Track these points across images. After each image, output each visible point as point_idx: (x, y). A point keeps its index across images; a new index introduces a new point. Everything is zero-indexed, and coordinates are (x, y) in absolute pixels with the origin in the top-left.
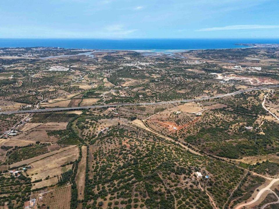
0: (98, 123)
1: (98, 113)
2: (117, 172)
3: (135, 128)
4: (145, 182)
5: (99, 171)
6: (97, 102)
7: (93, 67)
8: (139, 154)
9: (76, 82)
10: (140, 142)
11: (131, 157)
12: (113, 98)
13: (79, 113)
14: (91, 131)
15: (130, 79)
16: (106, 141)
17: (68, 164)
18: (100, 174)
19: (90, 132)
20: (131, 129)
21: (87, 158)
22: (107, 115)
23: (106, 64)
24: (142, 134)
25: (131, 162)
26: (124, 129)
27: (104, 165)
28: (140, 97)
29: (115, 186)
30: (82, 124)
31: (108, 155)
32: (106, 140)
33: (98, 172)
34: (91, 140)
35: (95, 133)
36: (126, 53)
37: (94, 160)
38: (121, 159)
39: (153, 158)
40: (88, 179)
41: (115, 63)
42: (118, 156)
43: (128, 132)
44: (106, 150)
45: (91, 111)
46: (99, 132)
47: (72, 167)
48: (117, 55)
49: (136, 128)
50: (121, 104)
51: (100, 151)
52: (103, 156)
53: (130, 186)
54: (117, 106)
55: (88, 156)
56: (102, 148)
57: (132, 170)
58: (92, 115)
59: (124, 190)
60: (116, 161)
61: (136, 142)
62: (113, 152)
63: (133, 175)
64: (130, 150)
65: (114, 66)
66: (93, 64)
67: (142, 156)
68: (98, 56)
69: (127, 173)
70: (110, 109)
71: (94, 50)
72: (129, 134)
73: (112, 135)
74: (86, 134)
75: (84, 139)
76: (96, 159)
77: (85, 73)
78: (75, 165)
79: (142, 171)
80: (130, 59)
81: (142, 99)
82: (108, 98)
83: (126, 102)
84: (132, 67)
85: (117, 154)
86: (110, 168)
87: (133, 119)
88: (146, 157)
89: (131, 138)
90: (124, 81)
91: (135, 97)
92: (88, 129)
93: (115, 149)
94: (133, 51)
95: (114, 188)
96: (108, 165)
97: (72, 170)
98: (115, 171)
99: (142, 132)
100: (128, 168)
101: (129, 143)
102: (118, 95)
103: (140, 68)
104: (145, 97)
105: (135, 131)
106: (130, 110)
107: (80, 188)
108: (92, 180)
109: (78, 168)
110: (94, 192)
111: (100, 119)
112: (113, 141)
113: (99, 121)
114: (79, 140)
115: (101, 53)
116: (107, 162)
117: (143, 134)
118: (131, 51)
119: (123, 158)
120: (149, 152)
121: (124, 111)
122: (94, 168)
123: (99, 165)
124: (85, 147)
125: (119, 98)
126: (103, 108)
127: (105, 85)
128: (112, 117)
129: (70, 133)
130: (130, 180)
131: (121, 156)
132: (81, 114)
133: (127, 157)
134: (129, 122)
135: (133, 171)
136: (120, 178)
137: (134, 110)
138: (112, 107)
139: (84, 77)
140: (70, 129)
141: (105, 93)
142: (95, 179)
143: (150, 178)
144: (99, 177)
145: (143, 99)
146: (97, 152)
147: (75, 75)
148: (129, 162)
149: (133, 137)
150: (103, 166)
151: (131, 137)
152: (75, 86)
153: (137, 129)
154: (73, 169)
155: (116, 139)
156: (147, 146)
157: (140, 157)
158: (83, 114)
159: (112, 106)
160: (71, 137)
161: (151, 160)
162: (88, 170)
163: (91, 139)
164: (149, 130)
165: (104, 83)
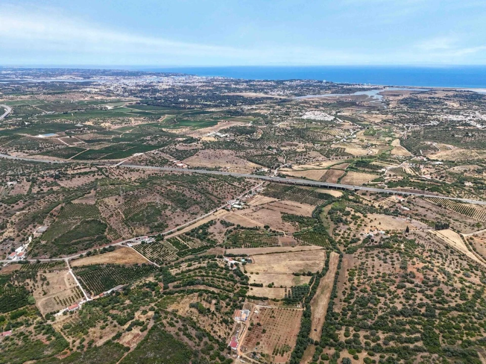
0: (367, 219)
1: (370, 201)
2: (388, 318)
3: (441, 245)
4: (443, 357)
5: (355, 303)
6: (372, 181)
7: (378, 118)
8: (440, 298)
9: (342, 140)
10: (448, 277)
11: (421, 300)
12: (404, 178)
13: (337, 194)
14: (351, 231)
15: (450, 146)
16: (375, 254)
17: (304, 275)
18: (355, 309)
19: (349, 232)
20: (432, 245)
21: (337, 274)
22: (386, 209)
23: (404, 112)
24: (455, 261)
25: (419, 309)
26: (416, 242)
27: (365, 296)
28: (465, 186)
29: (378, 342)
30: (338, 214)
31: (374, 281)
32: (375, 252)
33: (351, 304)
34: (349, 246)
35: (358, 236)
36: (451, 94)
37: (349, 281)
38: (400, 297)
39: (473, 317)
40: (332, 311)
41: (422, 112)
42: (396, 289)
43: (424, 251)
44: (374, 272)
45: (357, 196)
46: (366, 235)
47: (309, 281)
48: (430, 98)
49: (442, 247)
50: (420, 193)
51: (362, 269)
52: (366, 280)
53: (409, 353)
54: (410, 195)
55: (338, 270)
56: (365, 266)
57: (419, 324)
58: (358, 202)
59: (395, 356)
60: (389, 297)
61: (439, 273)
62: (387, 278)
63: (418, 335)
64: (423, 285)
65: (420, 117)
66: (378, 112)
67: (446, 306)
68: (391, 98)
69: (408, 327)
70: (393, 198)
71: (384, 87)
72: (425, 254)
73: (388, 247)
74: (341, 233)
75: (337, 240)
76: (352, 282)
77: (360, 127)
78: (315, 279)
79: (441, 334)
80: (458, 105)
81: (470, 191)
82: (395, 177)
83: (432, 190)
84: (459, 122)
85: (394, 285)
86: (375, 305)
87: (439, 227)
88: (456, 310)
89: (428, 263)
90: (435, 149)
91: (453, 185)
92: (347, 224)
93: (390, 275)
94: (468, 91)
95: (375, 343)
96: (371, 298)
97: (308, 285)
98: (384, 315)
99: (458, 257)
100: (410, 318)
101: (423, 272)
102: (417, 175)
103: (479, 126)
104: (479, 188)
105: (440, 251)
106: (436, 208)
107: (315, 320)
108: (338, 314)
109: (319, 286)
110: (339, 336)
111: (372, 213)
112: (390, 260)
113: (369, 215)
114: (329, 239)
115: (397, 93)
116: (371, 293)
117: (457, 262)
118: (463, 90)
119: (403, 296)
120: (464, 302)
121: (422, 207)
122: (346, 296)
123: (354, 292)
124: (336, 254)
125: (418, 180)
126: (380, 193)
127: (394, 151)
128: (396, 214)
129: (315, 224)
130: (412, 343)
131: (400, 291)
132: (339, 198)
133: (413, 297)
134: (430, 231)
135: (421, 329)
136: (390, 330)
137: (447, 210)
138: (400, 195)
139: (357, 133)
140: (317, 218)
141: (390, 167)
142: (344, 315)
143: (457, 355)
144: (352, 313)
145: (473, 191)
146: (356, 270)
147: (342, 129)
148: (415, 307)
149: (433, 261)
150: (363, 298)
151: (430, 262)
152: (338, 148)
153: (445, 248)
154: (310, 285)
155: (396, 256)
156: (463, 289)
157: (441, 305)
158: (342, 197)
159: (400, 192)
160: (316, 231)
161: (467, 321)
162: (333, 296)
163: (349, 244)
164: (475, 259)
165: (392, 148)
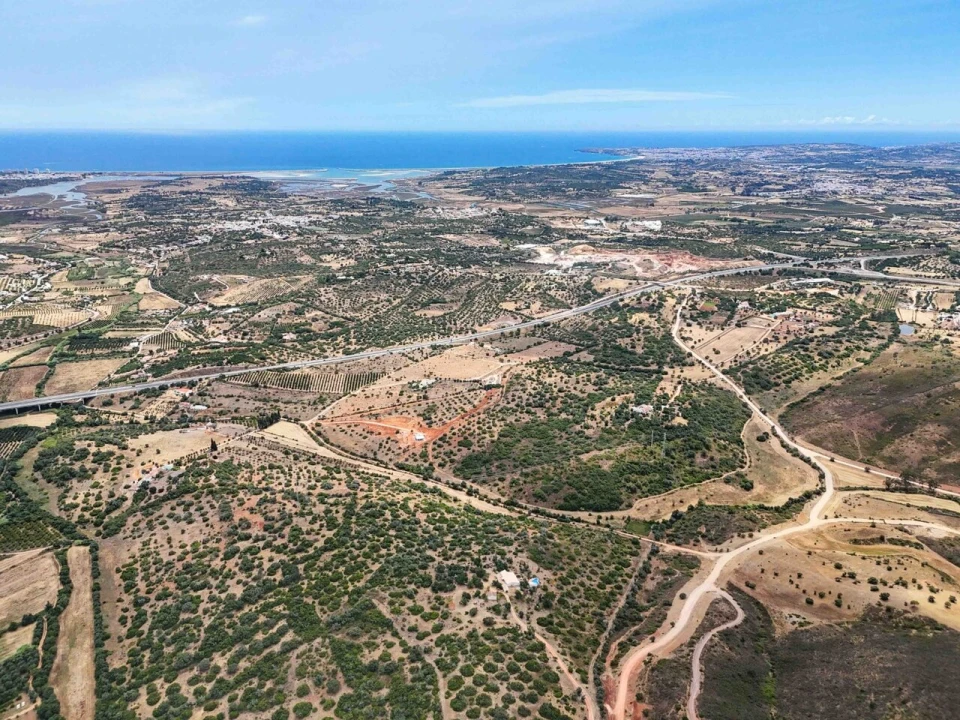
0: (128, 451)
1: (125, 414)
2: (222, 624)
3: (276, 453)
4: (329, 638)
5: (151, 630)
6: (116, 373)
7: (92, 241)
8: (299, 543)
9: (19, 300)
10: (301, 501)
11: (271, 560)
12: (180, 351)
13: (44, 420)
14: (102, 487)
15: (243, 277)
16: (166, 515)
17: (13, 628)
18: (156, 640)
19: (96, 491)
20: (262, 458)
21: (96, 589)
22: (162, 419)
23: (141, 224)
24: (305, 471)
25: (272, 578)
26: (235, 463)
27: (169, 604)
28: (284, 341)
29: (218, 677)
30: (60, 462)
31: (179, 566)
32: (166, 510)
33: (144, 636)
34: (106, 520)
35: (120, 492)
36: (216, 183)
37: (127, 591)
38: (235, 574)
39: (353, 549)
40: (106, 671)
41: (175, 220)
42: (223, 563)
43: (252, 472)
44: (173, 549)
45: (93, 411)
46: (136, 486)
47: (30, 635)
48: (182, 193)
49: (280, 455)
50: (215, 371)
51: (148, 555)
52: (162, 572)
53: (276, 663)
54: (200, 380)
55: (97, 581)
56: (152, 545)
57: (278, 603)
58: (100, 423)
59: (255, 681)
60: (214, 582)
61: (286, 502)
62: (201, 550)
63: (283, 623)
64: (266, 533)
65: (175, 231)
66: (85, 229)
67: (311, 551)
68: (106, 198)
69: (262, 619)
70: (171, 394)
71: (84, 176)
72: (256, 478)
73: (187, 492)
74: (79, 500)
75: (75, 519)
76: (134, 590)
77: (55, 264)
78: (45, 625)
79: (317, 601)
80: (235, 203)
81: (294, 347)
82: (162, 354)
83: (235, 361)
84: (244, 232)
85: (217, 556)
86: (194, 611)
87: (265, 422)
88: (325, 549)
89: (264, 493)
90: (219, 286)
91: (267, 344)
92: (89, 477)
93: (205, 542)
94: (243, 177)
95: (214, 682)
96: (183, 602)
97: (32, 647)
98: (214, 621)
99: (306, 463)
100: (262, 602)
101: (260, 511)
102: (201, 340)
103: (277, 236)
104: (306, 340)
105: (277, 464)
106: (252, 391)
107: (73, 711)
108: (123, 670)
109: (60, 634)
110: (138, 712)
111: (135, 436)
112: (198, 513)
113: (131, 443)
114: (53, 525)
115: (116, 186)
116: (180, 592)
117: (308, 472)
118: (236, 175)
119: (240, 569)
120: (335, 531)
121: (228, 396)
122: (129, 624)
123: (145, 607)
124: (82, 548)
125: (206, 348)
126: (141, 393)
127: (143, 304)
128: (185, 422)
129: (9, 505)
130: (276, 643)
131: (231, 564)
132: (53, 426)
133: (257, 562)
134: (252, 434)
135: (284, 609)
136: (234, 642)
137: (269, 390)
138: (181, 385)
139: (52, 279)
140: (10, 489)
141: (147, 335)
142: (136, 665)
143: (348, 622)
144: (152, 652)
145: (299, 347)
146: (136, 562)
147: (10, 275)
148: (265, 578)
149: (271, 486)
150: (166, 610)
151: (266, 489)
152: (15, 319)
153: (284, 456)
154: (36, 643)
155: (208, 502)
156: (327, 512)
157: (303, 554)
158: (59, 424)
159: (180, 380)
160: (15, 520)
161: (347, 559)
162: (101, 637)
163: (104, 518)
164: (332, 455)
165: (139, 298)
